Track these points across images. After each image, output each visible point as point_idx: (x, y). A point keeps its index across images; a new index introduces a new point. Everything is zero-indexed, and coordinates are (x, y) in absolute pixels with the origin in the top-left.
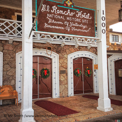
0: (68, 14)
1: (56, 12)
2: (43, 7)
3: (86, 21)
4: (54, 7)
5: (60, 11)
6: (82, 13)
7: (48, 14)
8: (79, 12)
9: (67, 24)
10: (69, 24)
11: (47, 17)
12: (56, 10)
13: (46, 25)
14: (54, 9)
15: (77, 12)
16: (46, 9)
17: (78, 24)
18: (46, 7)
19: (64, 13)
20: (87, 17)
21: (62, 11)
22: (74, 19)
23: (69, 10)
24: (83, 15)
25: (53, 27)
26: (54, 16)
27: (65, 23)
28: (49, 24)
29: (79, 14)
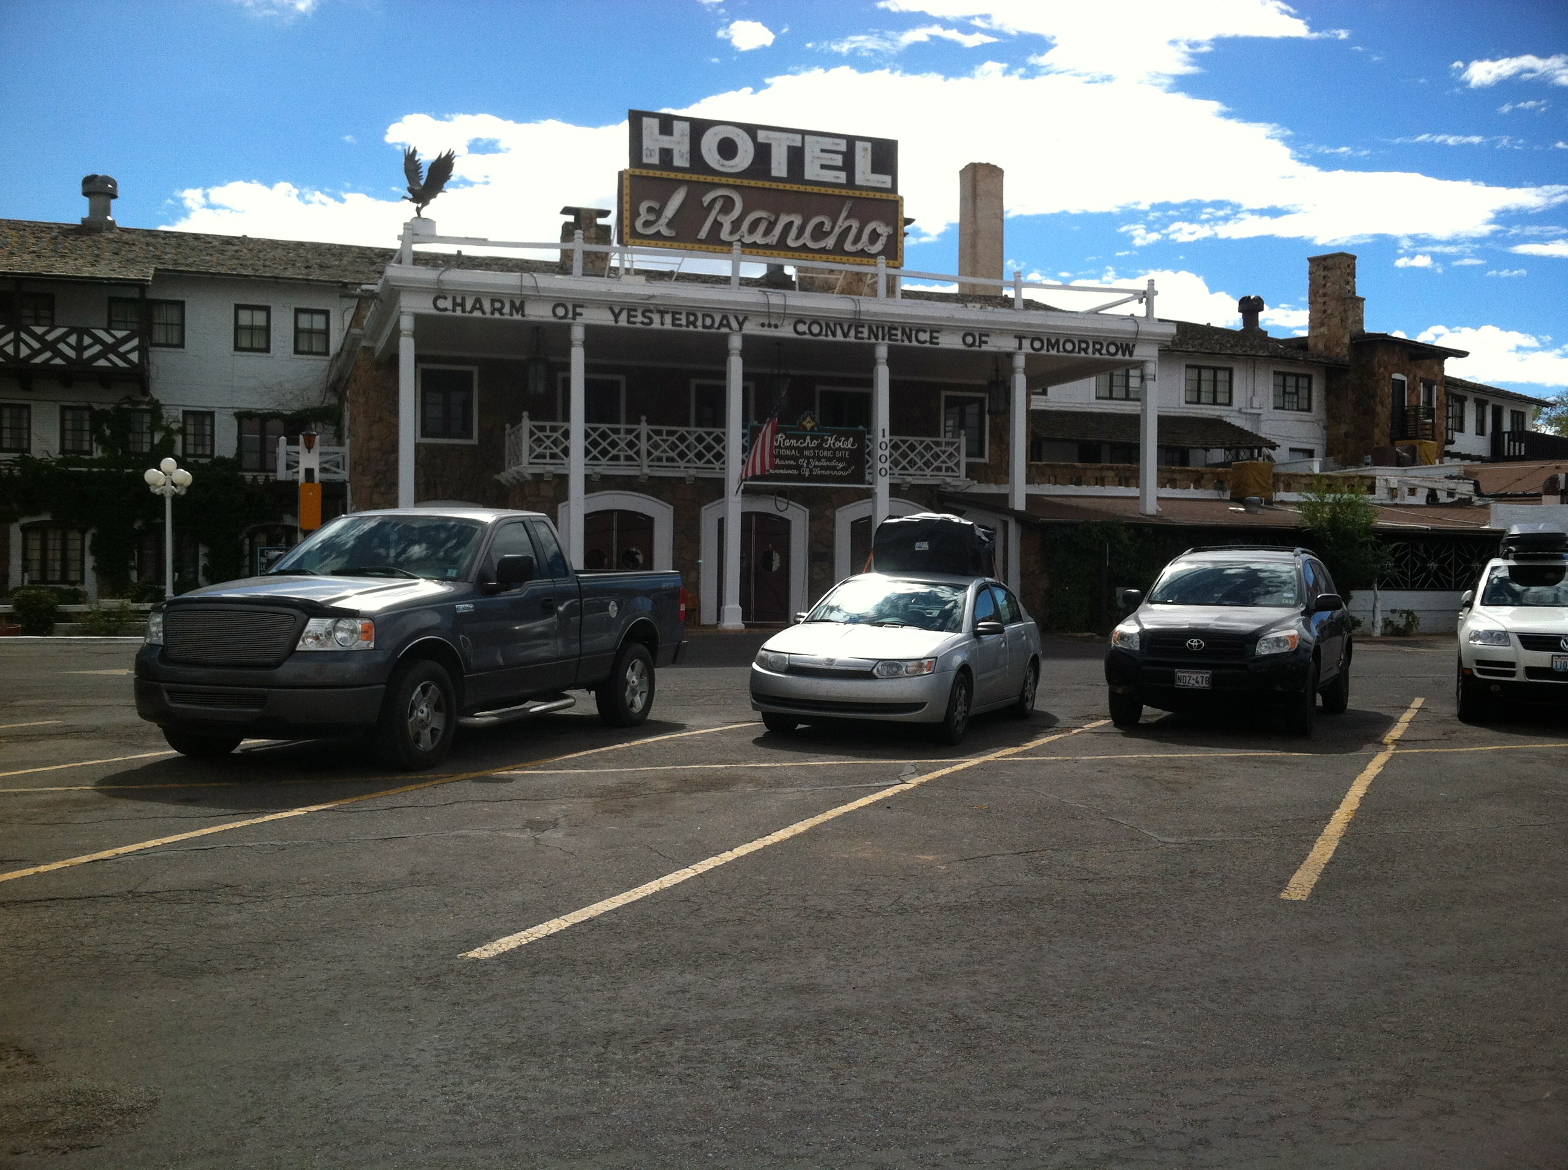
0: (806, 444)
3: (845, 453)
4: (780, 435)
17: (826, 462)
20: (847, 446)
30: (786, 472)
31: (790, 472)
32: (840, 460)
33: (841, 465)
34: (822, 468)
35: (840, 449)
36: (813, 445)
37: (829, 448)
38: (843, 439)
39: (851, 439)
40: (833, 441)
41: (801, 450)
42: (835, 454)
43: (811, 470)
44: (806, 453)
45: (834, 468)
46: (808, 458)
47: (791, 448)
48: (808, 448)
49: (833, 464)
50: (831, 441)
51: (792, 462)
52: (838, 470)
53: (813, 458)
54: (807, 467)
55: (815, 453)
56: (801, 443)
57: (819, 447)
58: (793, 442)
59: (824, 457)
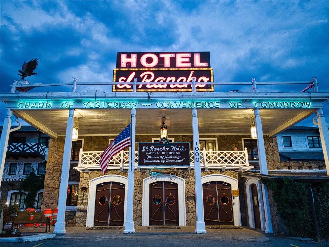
0: (163, 150)
1: (153, 150)
2: (144, 148)
3: (180, 153)
4: (152, 147)
5: (157, 148)
6: (176, 147)
7: (147, 153)
8: (173, 147)
9: (163, 158)
10: (164, 157)
11: (146, 155)
12: (154, 148)
13: (145, 161)
14: (152, 148)
15: (171, 147)
16: (146, 149)
17: (172, 156)
18: (146, 148)
19: (160, 150)
20: (181, 150)
21: (158, 148)
22: (169, 153)
23: (164, 147)
24: (177, 148)
25: (151, 161)
26: (151, 153)
27: (161, 157)
28: (147, 160)
29: (173, 148)
30: (154, 161)
31: (156, 161)
32: (178, 155)
33: (179, 158)
34: (170, 159)
35: (178, 151)
36: (166, 150)
37: (173, 151)
38: (179, 147)
39: (183, 147)
40: (175, 148)
41: (161, 152)
42: (176, 153)
43: (165, 160)
44: (163, 153)
45: (176, 159)
46: (164, 155)
47: (156, 151)
48: (164, 151)
49: (175, 157)
50: (174, 148)
51: (157, 157)
52: (177, 160)
53: (166, 155)
54: (164, 159)
55: (167, 153)
56: (161, 149)
57: (169, 150)
58: (158, 149)
59: (171, 155)
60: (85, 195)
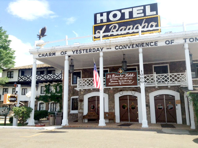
3: (131, 78)
5: (116, 76)
11: (110, 80)
13: (109, 84)
14: (113, 76)
17: (126, 80)
18: (110, 76)
26: (113, 79)
30: (115, 84)
36: (122, 77)
38: (130, 74)
40: (127, 75)
42: (128, 78)
44: (120, 79)
51: (116, 81)
52: (129, 83)
54: (121, 82)
56: (119, 76)
60: (82, 104)
